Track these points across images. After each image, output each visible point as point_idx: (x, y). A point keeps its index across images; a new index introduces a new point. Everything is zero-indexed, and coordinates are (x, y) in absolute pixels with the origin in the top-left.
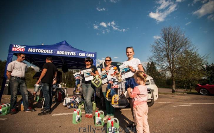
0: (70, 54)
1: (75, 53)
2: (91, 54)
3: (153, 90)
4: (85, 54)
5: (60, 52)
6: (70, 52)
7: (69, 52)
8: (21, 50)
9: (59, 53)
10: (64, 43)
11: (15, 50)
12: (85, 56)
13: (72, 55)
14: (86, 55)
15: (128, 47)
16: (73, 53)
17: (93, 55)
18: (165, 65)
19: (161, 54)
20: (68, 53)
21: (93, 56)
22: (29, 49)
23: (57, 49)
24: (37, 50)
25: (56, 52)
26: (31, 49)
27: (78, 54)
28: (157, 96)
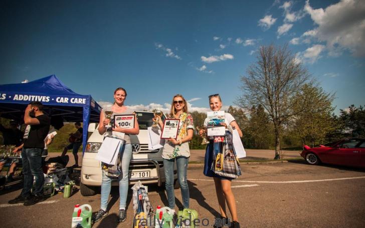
2: (79, 99)
3: (161, 162)
4: (68, 99)
5: (20, 96)
6: (39, 97)
7: (37, 97)
9: (19, 98)
12: (67, 102)
13: (43, 100)
14: (69, 101)
15: (212, 96)
16: (44, 97)
17: (84, 100)
20: (35, 98)
21: (84, 103)
27: (55, 99)
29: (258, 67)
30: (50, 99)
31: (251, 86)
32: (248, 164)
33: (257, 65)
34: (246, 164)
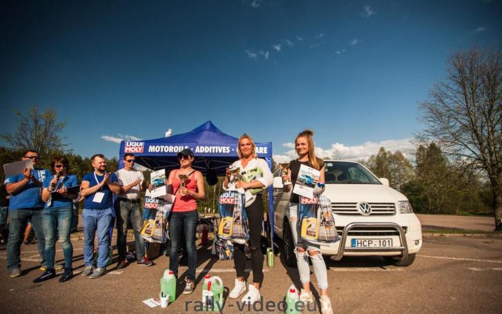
0: (220, 151)
1: (228, 148)
2: (260, 148)
3: (405, 228)
5: (201, 147)
6: (219, 147)
7: (217, 148)
8: (138, 150)
9: (200, 150)
10: (208, 126)
11: (128, 151)
13: (224, 152)
16: (224, 148)
17: (266, 148)
18: (468, 152)
19: (452, 124)
20: (215, 149)
21: (266, 152)
22: (150, 147)
23: (196, 143)
24: (162, 147)
25: (195, 149)
26: (154, 147)
28: (418, 241)
29: (450, 86)
30: (230, 149)
31: (439, 115)
32: (465, 236)
33: (447, 82)
34: (462, 237)
